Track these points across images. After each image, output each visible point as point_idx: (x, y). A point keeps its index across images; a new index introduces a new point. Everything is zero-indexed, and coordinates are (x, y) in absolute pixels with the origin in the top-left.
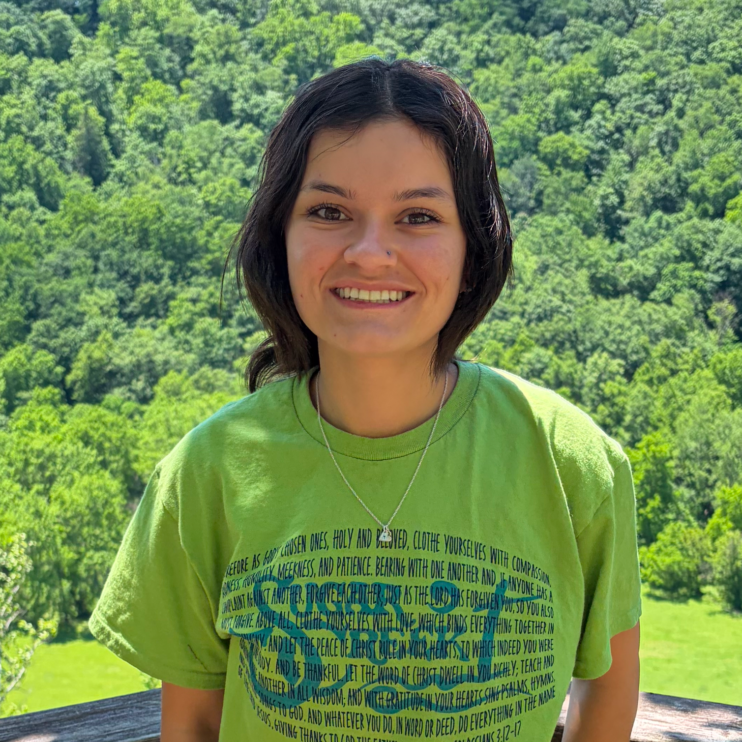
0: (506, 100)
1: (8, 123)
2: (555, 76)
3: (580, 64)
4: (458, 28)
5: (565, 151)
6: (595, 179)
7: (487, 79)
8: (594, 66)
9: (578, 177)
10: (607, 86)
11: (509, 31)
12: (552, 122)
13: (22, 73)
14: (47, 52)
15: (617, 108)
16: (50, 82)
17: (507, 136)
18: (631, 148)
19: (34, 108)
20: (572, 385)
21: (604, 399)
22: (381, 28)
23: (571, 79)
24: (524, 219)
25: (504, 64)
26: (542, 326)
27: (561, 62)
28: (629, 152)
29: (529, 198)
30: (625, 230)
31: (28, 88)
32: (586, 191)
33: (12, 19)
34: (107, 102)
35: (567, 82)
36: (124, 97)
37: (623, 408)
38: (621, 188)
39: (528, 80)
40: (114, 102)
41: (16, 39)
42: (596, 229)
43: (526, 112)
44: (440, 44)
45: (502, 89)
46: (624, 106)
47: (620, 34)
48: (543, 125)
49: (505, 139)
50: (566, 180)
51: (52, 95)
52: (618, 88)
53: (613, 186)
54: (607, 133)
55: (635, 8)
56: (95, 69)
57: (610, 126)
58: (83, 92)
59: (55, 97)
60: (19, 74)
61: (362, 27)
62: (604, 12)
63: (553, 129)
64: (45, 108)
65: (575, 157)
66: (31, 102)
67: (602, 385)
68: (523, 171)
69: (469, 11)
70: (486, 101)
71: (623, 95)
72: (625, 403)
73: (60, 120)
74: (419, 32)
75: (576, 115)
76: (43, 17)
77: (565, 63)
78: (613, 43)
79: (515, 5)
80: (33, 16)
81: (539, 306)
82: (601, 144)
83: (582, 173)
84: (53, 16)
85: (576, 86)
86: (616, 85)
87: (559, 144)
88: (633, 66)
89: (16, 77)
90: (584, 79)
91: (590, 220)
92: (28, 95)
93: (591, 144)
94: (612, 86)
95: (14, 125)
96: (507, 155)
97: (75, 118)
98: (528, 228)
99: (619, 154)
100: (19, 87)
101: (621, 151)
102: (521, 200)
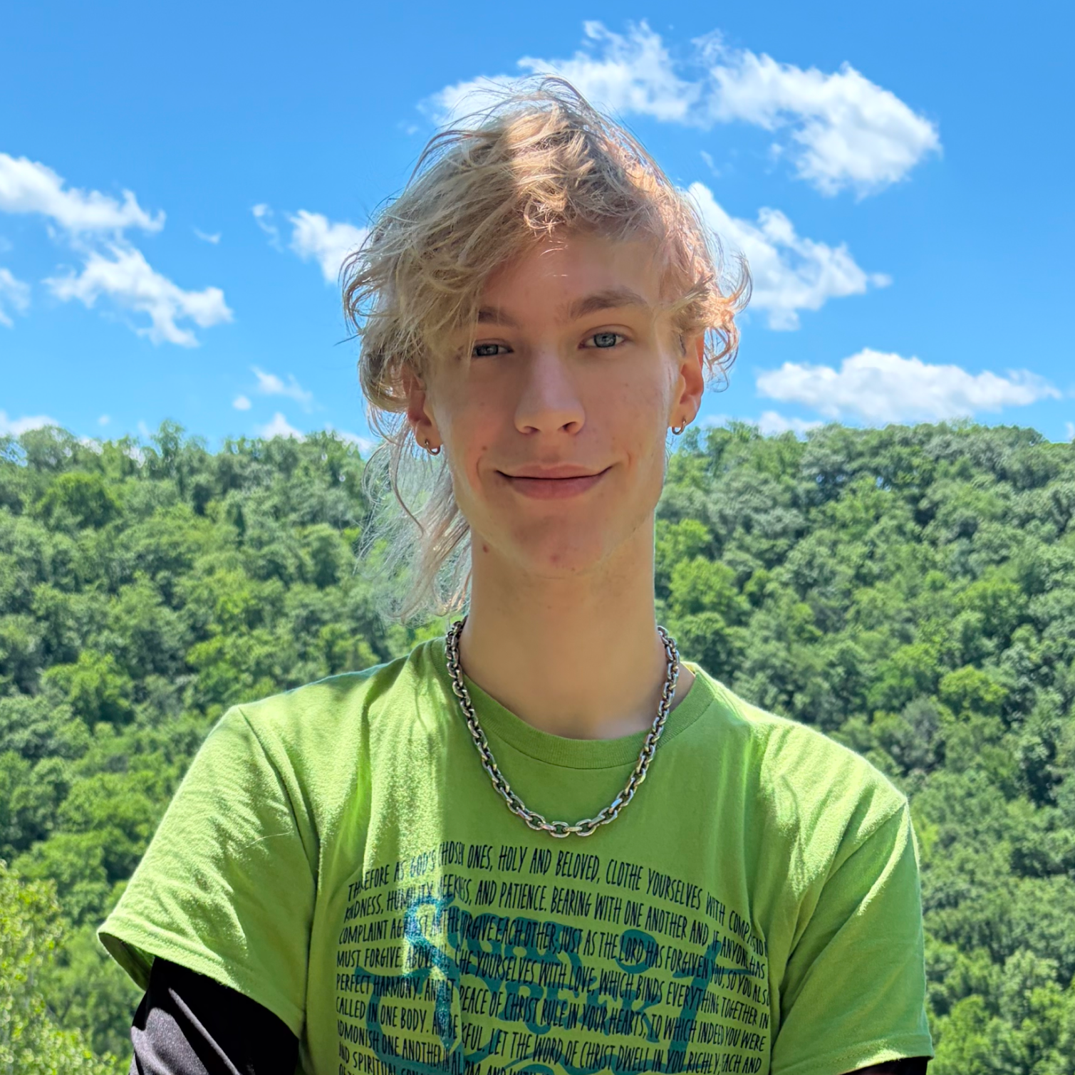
0: (897, 626)
1: (258, 663)
2: (962, 595)
3: (995, 578)
4: (833, 537)
5: (976, 690)
6: (1015, 725)
7: (873, 600)
8: (1015, 581)
9: (992, 724)
10: (1032, 606)
11: (901, 539)
12: (957, 654)
13: (276, 603)
14: (309, 576)
15: (1045, 634)
16: (312, 612)
17: (898, 673)
18: (1064, 684)
19: (290, 645)
20: (985, 992)
21: (1031, 1012)
22: (734, 539)
23: (983, 597)
24: (921, 778)
25: (894, 580)
26: (944, 914)
27: (969, 577)
28: (1061, 690)
29: (927, 751)
30: (1055, 791)
31: (283, 621)
32: (1003, 742)
33: (265, 537)
34: (383, 637)
35: (977, 602)
36: (403, 629)
37: (1058, 1024)
38: (1050, 736)
39: (926, 600)
40: (391, 636)
41: (271, 561)
42: (1018, 790)
43: (924, 641)
44: (808, 558)
45: (891, 612)
46: (1055, 632)
47: (1048, 540)
48: (946, 658)
49: (893, 676)
50: (976, 727)
51: (314, 628)
52: (1045, 609)
53: (1040, 734)
54: (1030, 665)
55: (1069, 506)
56: (369, 596)
57: (1035, 657)
58: (354, 625)
59: (317, 631)
60: (273, 604)
61: (708, 538)
62: (1027, 513)
63: (958, 661)
64: (305, 644)
65: (989, 698)
66: (287, 637)
67: (1027, 993)
68: (918, 716)
69: (849, 515)
70: (871, 628)
71: (1054, 618)
72: (1059, 1017)
73: (322, 659)
74: (782, 543)
75: (989, 644)
76: (306, 532)
77: (974, 578)
78: (1039, 553)
79: (909, 507)
80: (294, 532)
81: (940, 889)
82: (1024, 680)
83: (997, 719)
84: (317, 531)
85: (990, 607)
86: (1045, 605)
87: (967, 682)
88: (1066, 579)
89: (268, 608)
90: (1001, 597)
91: (1009, 778)
92: (284, 629)
93: (1010, 681)
94: (1037, 607)
95: (263, 667)
96: (897, 696)
97: (342, 657)
98: (925, 789)
99: (1047, 693)
100: (273, 620)
101: (1051, 689)
102: (915, 754)
